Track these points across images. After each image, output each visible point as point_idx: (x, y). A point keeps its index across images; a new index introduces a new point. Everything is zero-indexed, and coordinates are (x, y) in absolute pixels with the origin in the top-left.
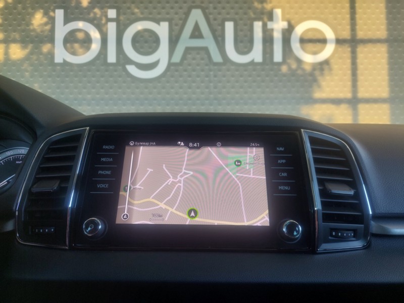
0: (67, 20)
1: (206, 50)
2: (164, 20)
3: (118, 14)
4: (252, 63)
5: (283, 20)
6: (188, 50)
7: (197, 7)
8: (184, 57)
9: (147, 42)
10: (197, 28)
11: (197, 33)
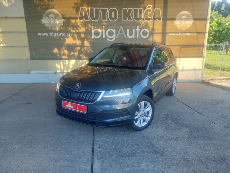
0: (94, 29)
1: (123, 35)
2: (115, 29)
3: (105, 27)
4: (132, 38)
5: (139, 28)
6: (119, 35)
7: (121, 26)
8: (119, 37)
9: (111, 33)
10: (121, 30)
11: (121, 32)
